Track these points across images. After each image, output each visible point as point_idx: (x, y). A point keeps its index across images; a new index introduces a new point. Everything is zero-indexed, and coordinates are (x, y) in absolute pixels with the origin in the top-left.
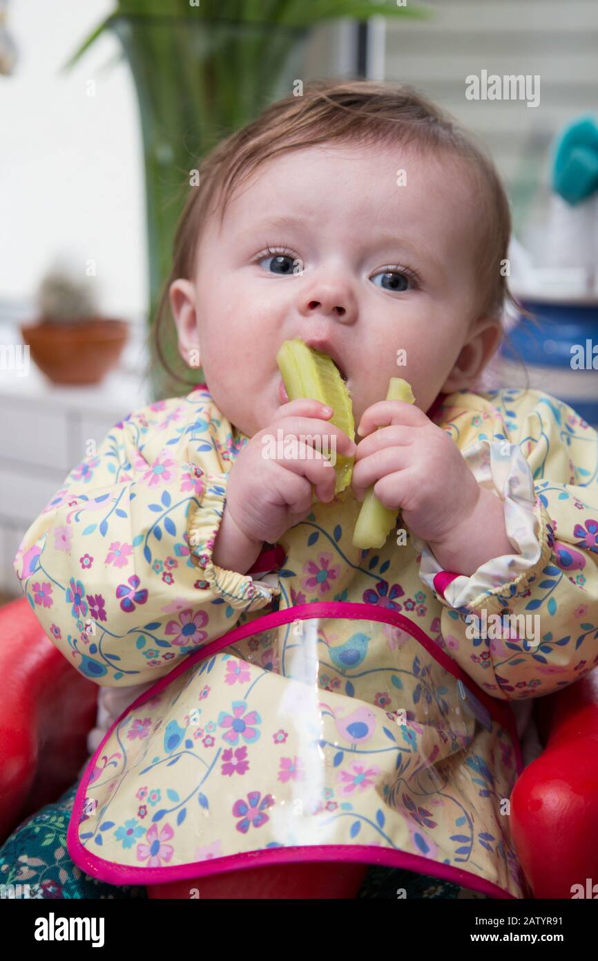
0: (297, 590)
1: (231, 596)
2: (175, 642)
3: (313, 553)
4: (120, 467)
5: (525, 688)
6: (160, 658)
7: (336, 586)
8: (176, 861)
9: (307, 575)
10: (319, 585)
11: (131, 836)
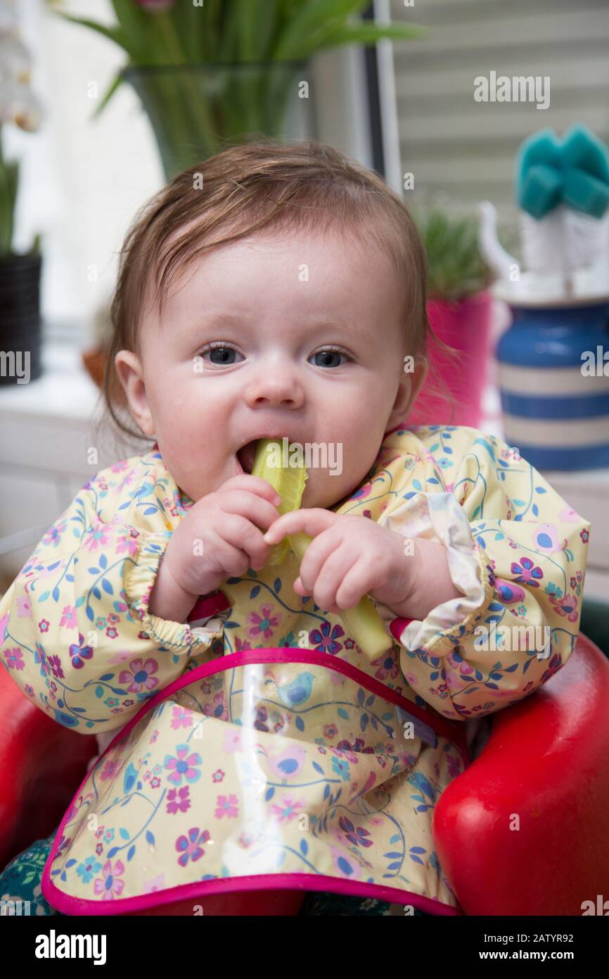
0: (243, 638)
1: (170, 643)
2: (130, 689)
3: (256, 605)
4: (85, 531)
5: (482, 710)
6: (121, 706)
7: (279, 632)
8: (126, 894)
9: (251, 625)
10: (262, 634)
11: (89, 872)
